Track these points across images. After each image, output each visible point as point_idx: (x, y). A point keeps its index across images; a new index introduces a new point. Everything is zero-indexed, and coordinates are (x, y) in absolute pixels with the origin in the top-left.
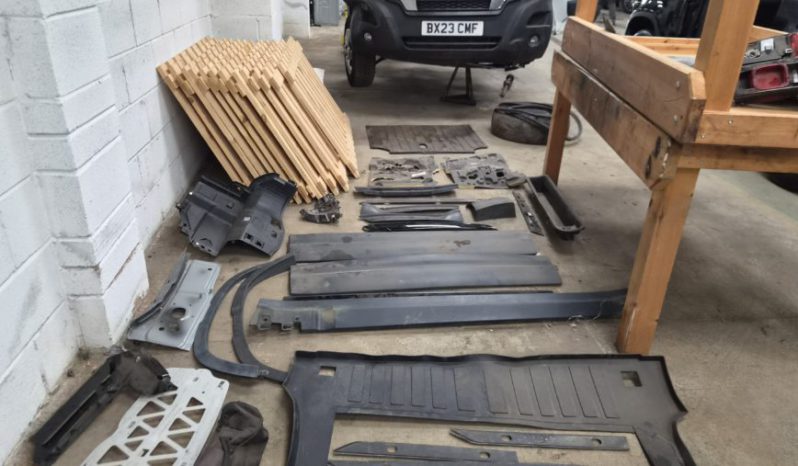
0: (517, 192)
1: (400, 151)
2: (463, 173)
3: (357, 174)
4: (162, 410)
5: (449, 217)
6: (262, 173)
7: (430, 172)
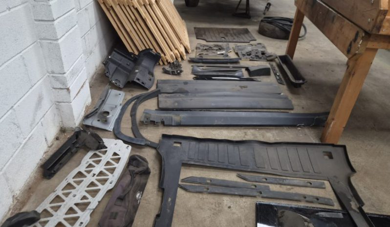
0: (272, 63)
1: (211, 40)
2: (244, 52)
3: (190, 51)
4: (101, 157)
5: (237, 74)
6: (144, 48)
7: (227, 51)
